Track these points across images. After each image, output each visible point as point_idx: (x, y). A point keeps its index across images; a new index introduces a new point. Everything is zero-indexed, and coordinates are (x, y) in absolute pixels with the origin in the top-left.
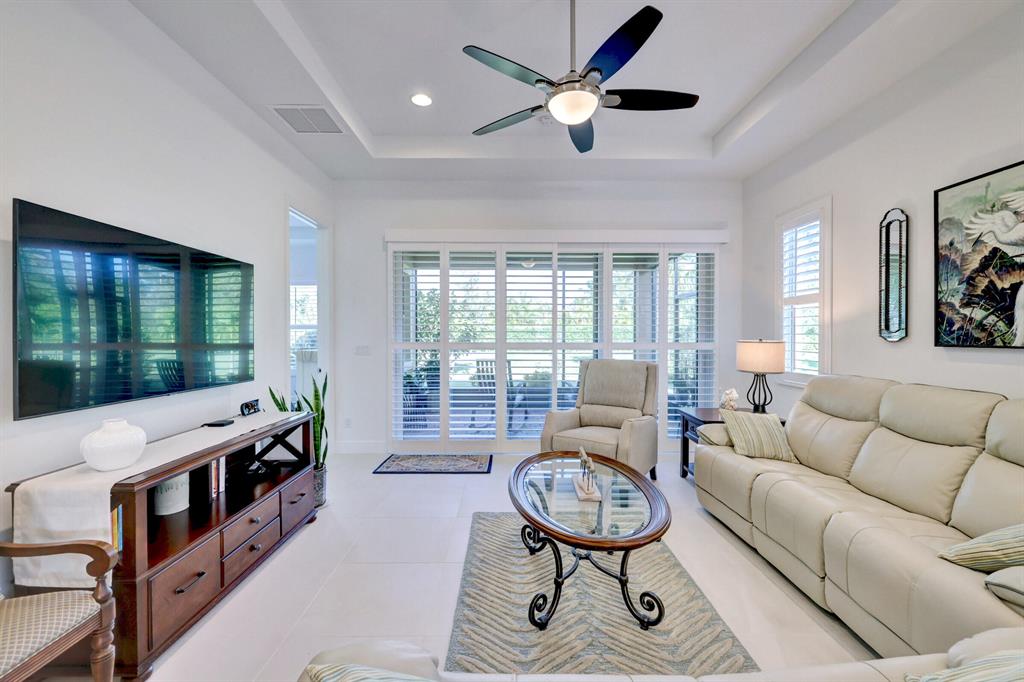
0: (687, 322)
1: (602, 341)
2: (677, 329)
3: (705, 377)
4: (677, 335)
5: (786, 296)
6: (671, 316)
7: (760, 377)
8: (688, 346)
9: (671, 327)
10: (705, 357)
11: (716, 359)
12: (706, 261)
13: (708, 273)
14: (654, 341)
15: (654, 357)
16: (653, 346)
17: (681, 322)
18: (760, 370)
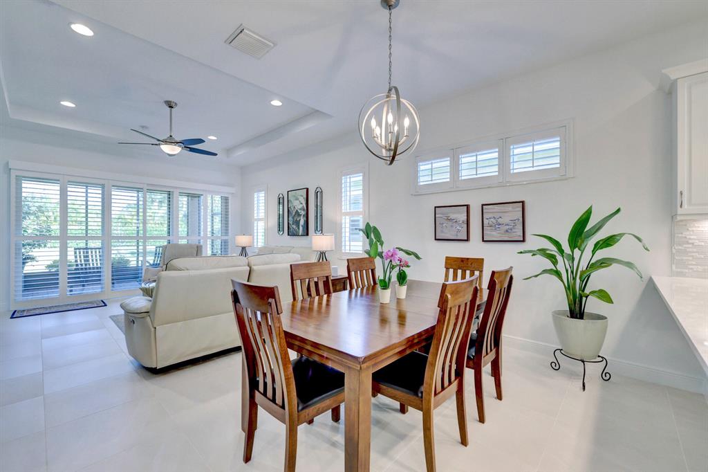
0: (218, 226)
1: (172, 235)
2: (213, 230)
3: (225, 252)
4: (213, 233)
5: (256, 218)
6: (209, 224)
7: (244, 248)
8: (218, 238)
9: (209, 229)
10: (225, 243)
11: (229, 243)
12: (225, 200)
13: (226, 206)
14: (199, 236)
15: (199, 243)
16: (199, 238)
17: (215, 227)
18: (243, 245)
